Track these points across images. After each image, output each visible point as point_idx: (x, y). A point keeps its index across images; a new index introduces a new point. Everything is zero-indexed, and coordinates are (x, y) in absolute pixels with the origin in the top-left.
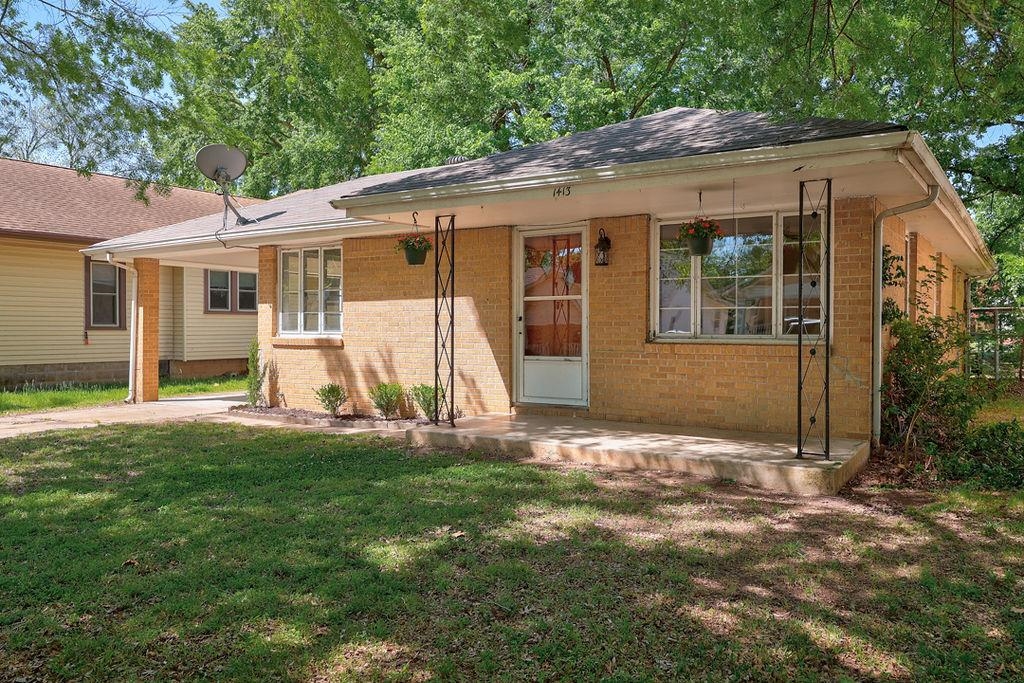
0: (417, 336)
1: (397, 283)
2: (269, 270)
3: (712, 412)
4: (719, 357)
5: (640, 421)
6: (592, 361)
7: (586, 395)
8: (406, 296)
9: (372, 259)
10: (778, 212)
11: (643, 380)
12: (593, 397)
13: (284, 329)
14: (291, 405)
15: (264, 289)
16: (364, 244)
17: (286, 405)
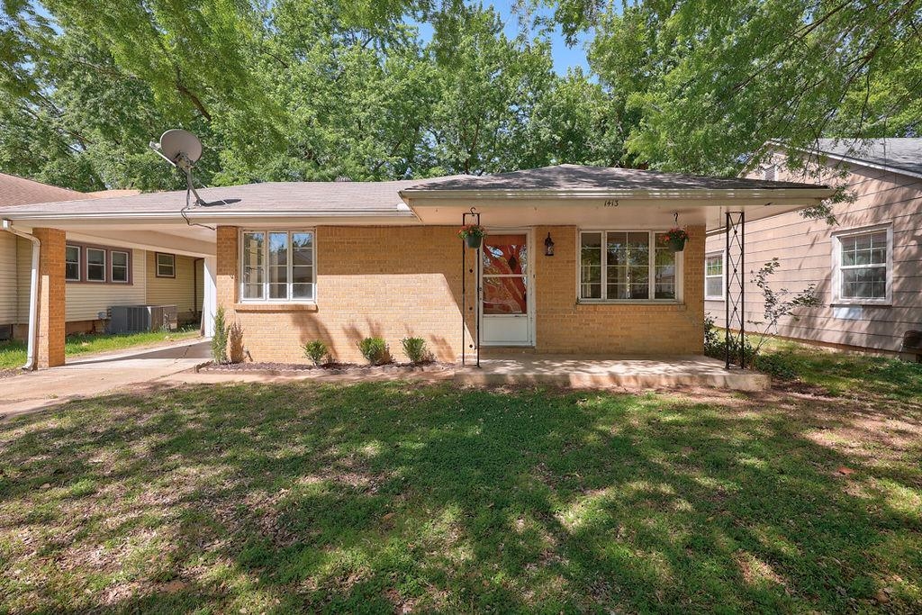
0: (392, 301)
1: (374, 262)
2: (230, 247)
3: (618, 344)
4: (622, 312)
5: (572, 353)
6: (538, 316)
7: (534, 339)
8: (382, 272)
9: (348, 243)
10: (652, 230)
11: (574, 328)
12: (538, 341)
13: (245, 297)
14: (257, 360)
15: (224, 263)
16: (340, 230)
17: (252, 360)
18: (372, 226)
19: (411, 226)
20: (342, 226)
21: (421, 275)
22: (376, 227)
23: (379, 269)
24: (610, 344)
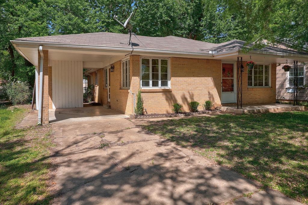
1: (191, 72)
7: (236, 100)
8: (194, 76)
10: (264, 64)
13: (142, 86)
14: (149, 113)
15: (135, 71)
16: (179, 59)
17: (147, 113)
18: (190, 58)
19: (203, 59)
20: (180, 58)
21: (206, 78)
22: (192, 59)
23: (192, 75)
24: (256, 101)
